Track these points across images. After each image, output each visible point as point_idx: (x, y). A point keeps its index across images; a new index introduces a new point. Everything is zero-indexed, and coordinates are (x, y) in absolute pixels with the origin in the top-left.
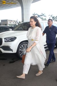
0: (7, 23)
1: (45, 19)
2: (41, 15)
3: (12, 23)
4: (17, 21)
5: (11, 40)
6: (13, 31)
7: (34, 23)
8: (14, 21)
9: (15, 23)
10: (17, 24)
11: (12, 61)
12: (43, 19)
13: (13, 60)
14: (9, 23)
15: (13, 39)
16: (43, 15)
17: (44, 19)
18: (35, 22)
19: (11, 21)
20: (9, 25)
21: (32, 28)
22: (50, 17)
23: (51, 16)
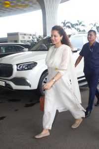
0: (18, 38)
1: (84, 31)
2: (77, 25)
3: (26, 38)
4: (34, 35)
5: (27, 67)
6: (30, 52)
8: (30, 35)
9: (31, 38)
10: (36, 40)
12: (80, 31)
14: (21, 38)
15: (31, 66)
16: (80, 23)
17: (82, 31)
18: (61, 36)
19: (25, 35)
20: (21, 41)
21: (55, 47)
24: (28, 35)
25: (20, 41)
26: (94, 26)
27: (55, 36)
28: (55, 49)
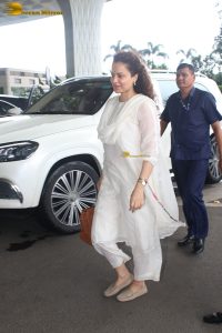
0: (6, 83)
1: (164, 67)
2: (147, 52)
3: (26, 83)
4: (45, 76)
6: (27, 117)
7: (129, 80)
8: (36, 75)
9: (37, 83)
10: (46, 88)
11: (21, 240)
12: (154, 67)
13: (23, 236)
14: (12, 82)
16: (155, 50)
17: (160, 68)
19: (23, 74)
20: (14, 90)
22: (185, 57)
23: (189, 53)
24: (29, 75)
25: (9, 89)
26: (187, 56)
27: (120, 76)
28: (121, 104)
